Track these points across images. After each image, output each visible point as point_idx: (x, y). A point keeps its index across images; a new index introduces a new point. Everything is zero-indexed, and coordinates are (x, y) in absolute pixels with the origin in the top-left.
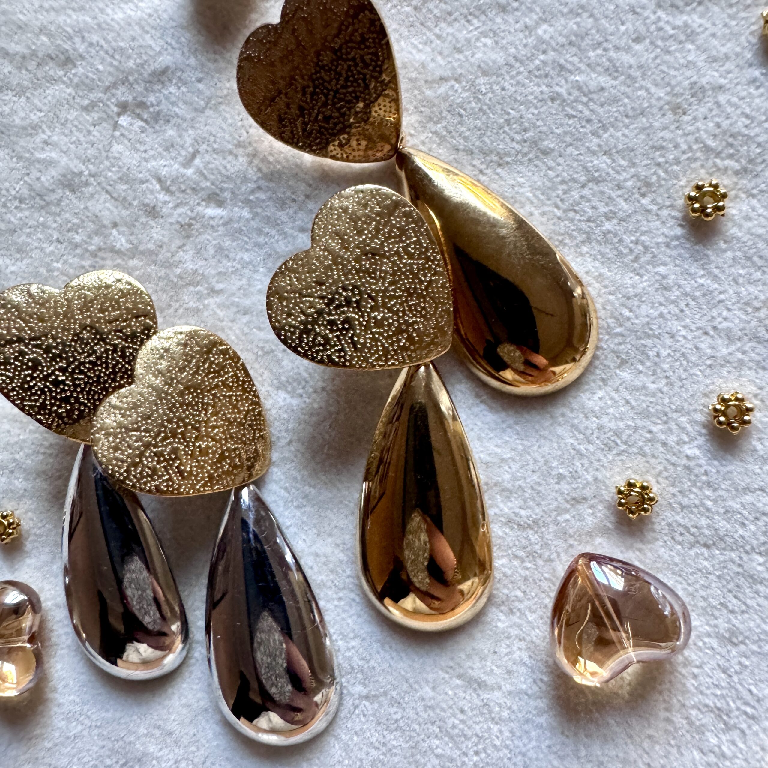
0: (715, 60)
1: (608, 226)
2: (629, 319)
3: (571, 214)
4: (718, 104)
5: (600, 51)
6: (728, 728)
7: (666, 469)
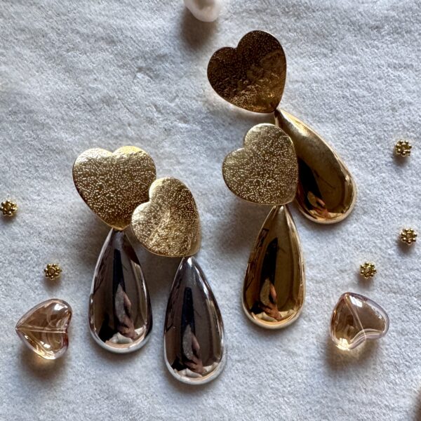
0: (410, 92)
1: (362, 154)
2: (369, 194)
3: (348, 147)
4: (409, 110)
5: (364, 81)
6: (399, 372)
7: (380, 259)
